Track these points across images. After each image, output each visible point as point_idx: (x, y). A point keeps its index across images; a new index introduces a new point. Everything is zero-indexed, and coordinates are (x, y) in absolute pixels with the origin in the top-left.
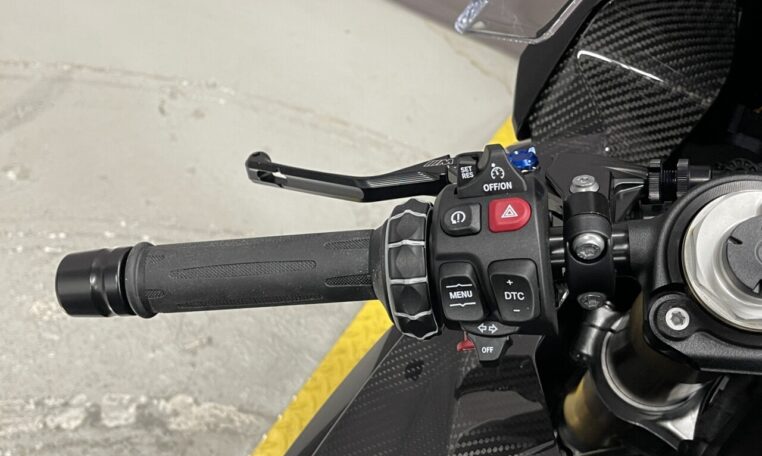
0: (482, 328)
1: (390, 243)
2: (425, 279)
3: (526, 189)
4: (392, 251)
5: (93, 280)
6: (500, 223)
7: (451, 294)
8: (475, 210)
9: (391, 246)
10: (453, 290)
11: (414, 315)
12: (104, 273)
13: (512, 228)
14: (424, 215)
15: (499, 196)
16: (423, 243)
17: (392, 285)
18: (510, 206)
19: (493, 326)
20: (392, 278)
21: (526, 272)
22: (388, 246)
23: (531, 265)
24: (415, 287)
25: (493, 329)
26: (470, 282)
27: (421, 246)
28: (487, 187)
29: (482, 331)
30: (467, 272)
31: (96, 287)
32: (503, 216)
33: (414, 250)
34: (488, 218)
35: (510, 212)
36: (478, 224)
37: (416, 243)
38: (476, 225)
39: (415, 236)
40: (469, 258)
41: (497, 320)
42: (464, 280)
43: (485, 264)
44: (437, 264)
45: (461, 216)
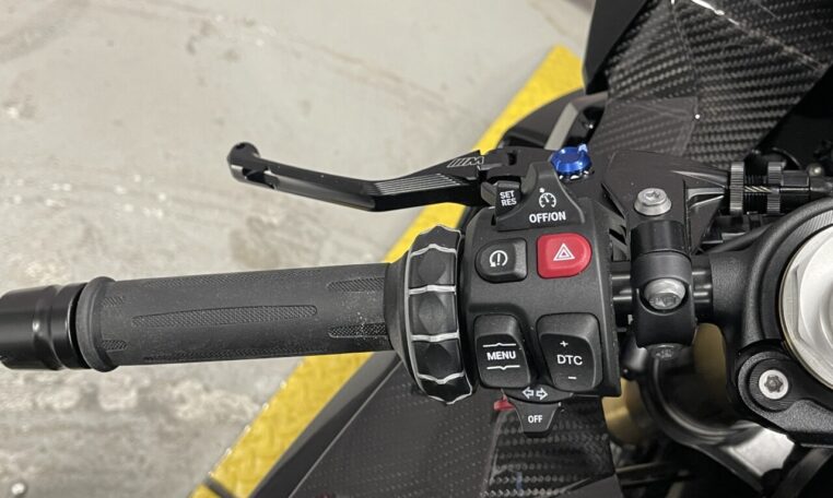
0: (528, 393)
1: (410, 288)
2: (456, 335)
3: (583, 220)
4: (414, 299)
5: (36, 327)
6: (552, 267)
7: (489, 354)
8: (520, 248)
9: (413, 292)
10: (492, 350)
11: (442, 378)
12: (50, 316)
13: (567, 273)
14: (453, 251)
15: (551, 229)
16: (453, 289)
17: (415, 342)
18: (564, 245)
19: (542, 391)
20: (414, 334)
21: (586, 331)
22: (408, 292)
23: (592, 322)
24: (444, 345)
25: (542, 394)
26: (513, 341)
27: (450, 293)
28: (536, 218)
29: (528, 396)
30: (510, 328)
31: (41, 335)
32: (555, 259)
33: (442, 298)
34: (537, 260)
35: (564, 254)
36: (524, 267)
37: (444, 289)
38: (521, 269)
39: (443, 279)
40: (512, 310)
41: (547, 384)
42: (507, 339)
43: (533, 317)
44: (470, 317)
45: (503, 257)
